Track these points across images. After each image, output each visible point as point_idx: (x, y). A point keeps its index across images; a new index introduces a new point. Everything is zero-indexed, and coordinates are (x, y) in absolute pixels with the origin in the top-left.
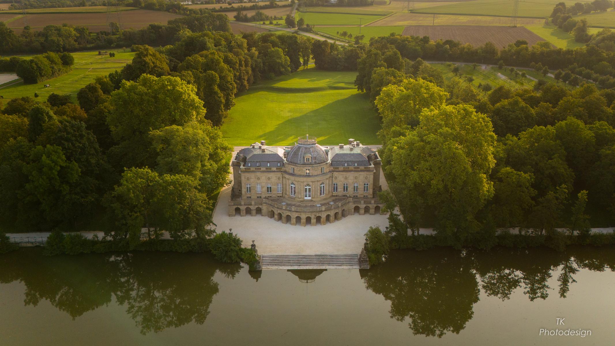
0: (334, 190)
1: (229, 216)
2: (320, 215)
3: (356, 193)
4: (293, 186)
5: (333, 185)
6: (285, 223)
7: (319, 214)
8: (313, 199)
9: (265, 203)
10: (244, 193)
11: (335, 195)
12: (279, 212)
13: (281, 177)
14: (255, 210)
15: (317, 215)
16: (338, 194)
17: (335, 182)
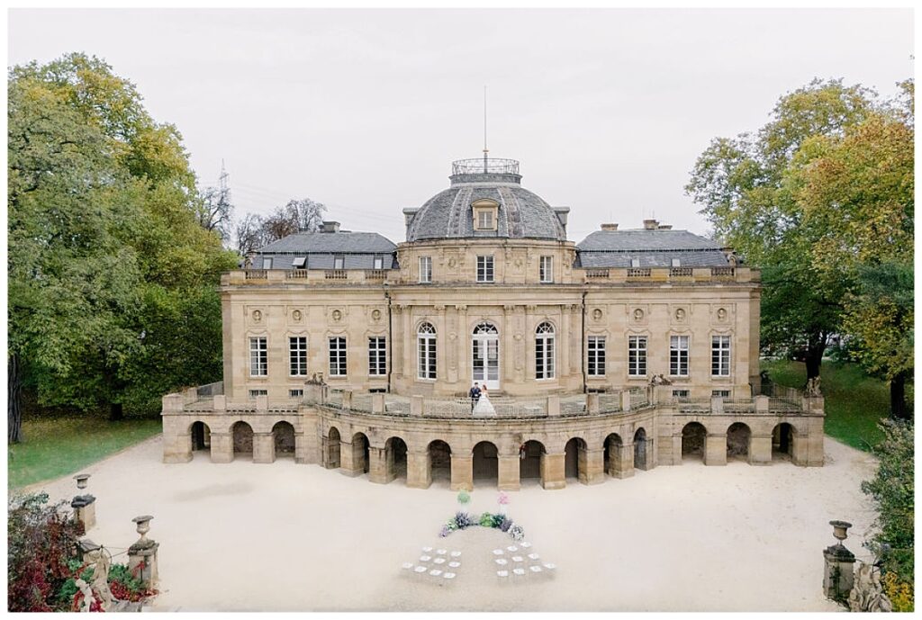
0: (590, 366)
1: (164, 462)
2: (537, 437)
3: (681, 380)
4: (427, 336)
5: (587, 344)
6: (381, 482)
7: (532, 431)
8: (509, 388)
9: (311, 406)
10: (242, 375)
11: (597, 386)
12: (357, 429)
13: (384, 311)
14: (268, 434)
15: (526, 438)
16: (606, 385)
17: (593, 331)
